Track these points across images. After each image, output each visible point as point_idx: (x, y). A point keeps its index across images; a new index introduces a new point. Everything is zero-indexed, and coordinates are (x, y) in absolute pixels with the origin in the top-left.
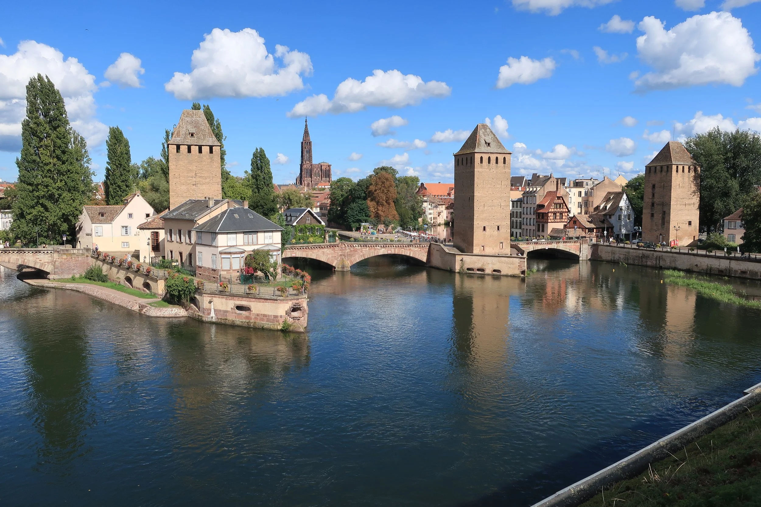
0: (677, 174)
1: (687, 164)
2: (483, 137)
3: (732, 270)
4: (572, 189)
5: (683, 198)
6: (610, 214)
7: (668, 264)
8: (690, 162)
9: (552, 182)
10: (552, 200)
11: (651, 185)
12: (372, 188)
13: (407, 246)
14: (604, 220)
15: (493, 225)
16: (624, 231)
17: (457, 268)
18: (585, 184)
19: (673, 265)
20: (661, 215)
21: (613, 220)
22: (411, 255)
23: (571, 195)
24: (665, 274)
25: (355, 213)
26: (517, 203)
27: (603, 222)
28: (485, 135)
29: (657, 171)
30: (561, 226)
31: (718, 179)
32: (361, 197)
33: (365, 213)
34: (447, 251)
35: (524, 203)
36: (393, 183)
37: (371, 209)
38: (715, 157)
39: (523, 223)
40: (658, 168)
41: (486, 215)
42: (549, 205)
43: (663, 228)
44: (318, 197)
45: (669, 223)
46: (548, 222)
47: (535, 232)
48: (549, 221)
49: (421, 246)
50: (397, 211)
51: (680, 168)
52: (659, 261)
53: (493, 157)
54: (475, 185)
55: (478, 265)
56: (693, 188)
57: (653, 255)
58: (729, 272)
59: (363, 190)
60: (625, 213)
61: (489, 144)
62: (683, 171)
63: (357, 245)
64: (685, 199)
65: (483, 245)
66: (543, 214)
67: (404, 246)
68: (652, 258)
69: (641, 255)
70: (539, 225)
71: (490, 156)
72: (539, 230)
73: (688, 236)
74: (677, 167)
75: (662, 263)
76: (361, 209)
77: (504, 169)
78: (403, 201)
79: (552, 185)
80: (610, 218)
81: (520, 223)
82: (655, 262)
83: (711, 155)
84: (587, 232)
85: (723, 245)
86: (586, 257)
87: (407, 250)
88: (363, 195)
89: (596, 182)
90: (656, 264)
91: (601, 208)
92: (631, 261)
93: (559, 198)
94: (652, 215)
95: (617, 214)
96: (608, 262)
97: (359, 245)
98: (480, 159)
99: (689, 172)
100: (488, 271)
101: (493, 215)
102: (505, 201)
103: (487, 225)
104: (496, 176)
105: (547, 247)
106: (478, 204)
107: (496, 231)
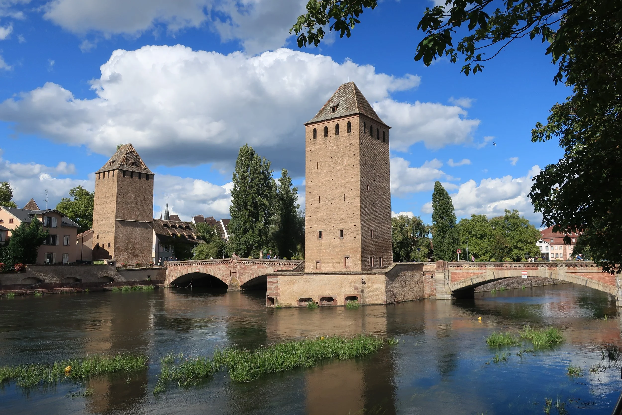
41: (322, 214)
53: (331, 126)
54: (307, 171)
65: (318, 260)
71: (327, 124)
77: (349, 140)
98: (312, 133)
101: (333, 213)
102: (352, 189)
103: (324, 228)
104: (337, 153)
105: (526, 273)
106: (311, 198)
107: (338, 238)
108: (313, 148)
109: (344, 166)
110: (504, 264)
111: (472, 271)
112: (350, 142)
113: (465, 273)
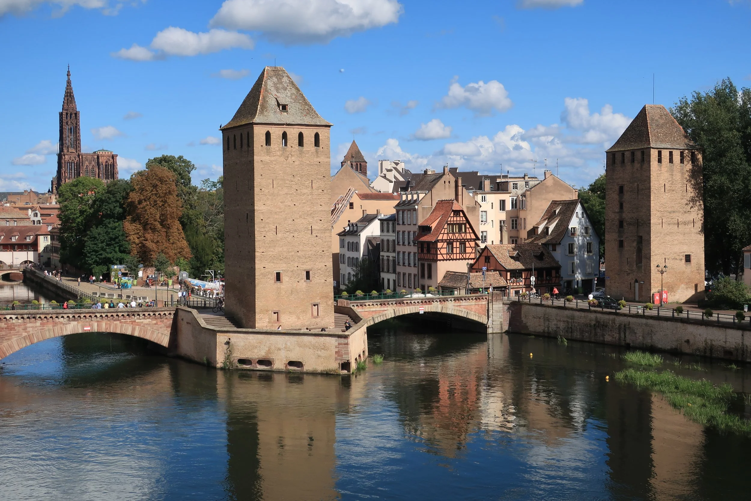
0: (661, 167)
1: (678, 146)
2: (274, 92)
3: (747, 350)
4: (488, 196)
5: (674, 212)
6: (554, 242)
7: (639, 339)
8: (681, 143)
9: (447, 183)
10: (445, 216)
11: (617, 188)
12: (134, 197)
13: (125, 314)
14: (542, 254)
15: (296, 268)
16: (579, 277)
17: (220, 360)
18: (511, 185)
19: (648, 341)
20: (635, 244)
21: (559, 254)
22: (136, 334)
23: (485, 206)
24: (625, 361)
25: (100, 245)
26: (388, 224)
27: (540, 257)
28: (277, 90)
29: (626, 161)
30: (461, 267)
31: (733, 175)
32: (114, 214)
33: (120, 246)
34: (203, 324)
35: (398, 224)
36: (174, 187)
37: (131, 238)
38: (726, 134)
39: (399, 263)
40: (628, 155)
41: (280, 249)
42: (440, 226)
43: (639, 268)
44: (50, 215)
45: (649, 258)
46: (436, 260)
47: (417, 278)
48: (440, 257)
49: (157, 314)
50: (188, 241)
51: (665, 154)
52: (625, 334)
53: (293, 133)
54: (257, 190)
55: (260, 354)
56: (691, 193)
57: (614, 321)
58: (743, 355)
59: (117, 201)
60: (579, 240)
61: (284, 107)
62: (671, 161)
63: (14, 317)
64: (677, 214)
65: (276, 310)
66: (429, 243)
67: (120, 314)
68: (612, 327)
69: (593, 323)
70: (423, 265)
71: (286, 130)
72: (423, 276)
73: (687, 284)
74: (660, 153)
75: (629, 338)
76: (111, 239)
77: (318, 157)
78: (201, 221)
79: (447, 189)
80: (554, 250)
81: (394, 261)
82: (617, 336)
83: (719, 130)
84: (509, 278)
85: (742, 299)
86: (499, 327)
87: (125, 322)
88: (118, 210)
89: (532, 183)
90: (620, 339)
91: (540, 230)
92: (577, 335)
93: (457, 213)
94: (621, 244)
95: (566, 242)
96: (538, 335)
97: (19, 317)
98: (264, 137)
99: (682, 161)
100: (279, 364)
101: (297, 249)
102: (321, 220)
103: (283, 269)
104: (300, 172)
105: (423, 308)
106: (264, 227)
107: (303, 281)
108: (266, 158)
109: (310, 189)
110: (404, 300)
111: (374, 309)
112: (319, 160)
113: (367, 313)
